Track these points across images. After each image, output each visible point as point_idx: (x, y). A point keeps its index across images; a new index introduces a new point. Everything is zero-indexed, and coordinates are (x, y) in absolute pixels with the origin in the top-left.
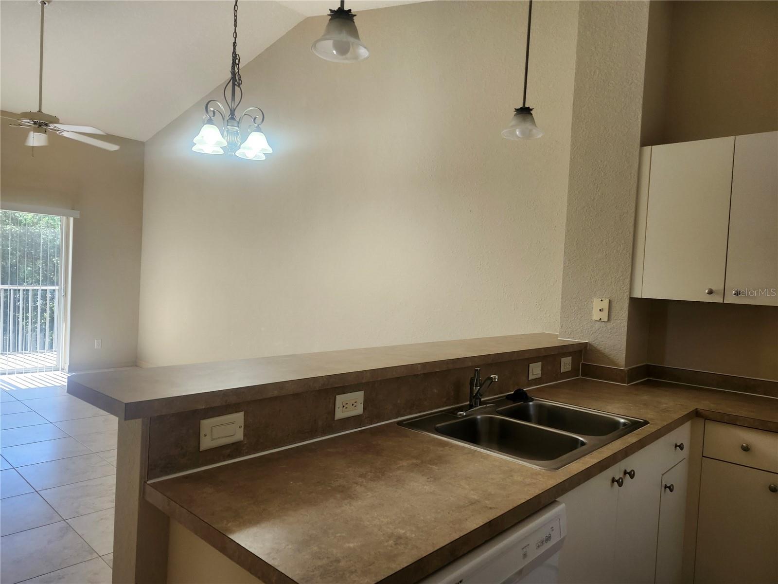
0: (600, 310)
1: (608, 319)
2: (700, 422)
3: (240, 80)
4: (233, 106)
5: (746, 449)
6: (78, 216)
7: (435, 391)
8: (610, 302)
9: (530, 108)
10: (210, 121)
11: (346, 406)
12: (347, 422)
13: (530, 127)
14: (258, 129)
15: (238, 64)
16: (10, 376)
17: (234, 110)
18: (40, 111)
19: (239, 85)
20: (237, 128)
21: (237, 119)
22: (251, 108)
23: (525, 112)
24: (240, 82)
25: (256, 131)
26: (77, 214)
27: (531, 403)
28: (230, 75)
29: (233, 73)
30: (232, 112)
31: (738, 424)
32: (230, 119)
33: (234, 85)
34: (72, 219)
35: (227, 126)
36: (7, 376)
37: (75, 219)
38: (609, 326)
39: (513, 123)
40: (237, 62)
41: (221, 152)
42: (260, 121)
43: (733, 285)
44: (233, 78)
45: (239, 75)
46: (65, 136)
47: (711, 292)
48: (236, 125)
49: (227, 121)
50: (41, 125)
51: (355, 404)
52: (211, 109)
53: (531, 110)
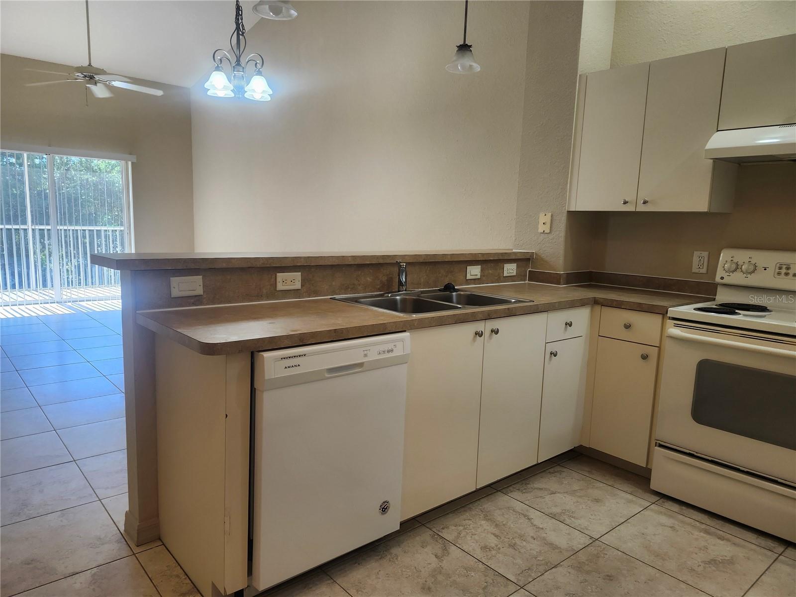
0: (544, 223)
1: (550, 230)
2: (598, 308)
3: (243, 29)
4: (238, 53)
5: (628, 327)
6: (135, 161)
7: (369, 279)
8: (552, 216)
9: (469, 45)
10: (217, 69)
11: (285, 281)
12: (286, 293)
14: (259, 73)
15: (242, 15)
16: (88, 302)
17: (240, 56)
18: (90, 65)
19: (243, 34)
20: (243, 73)
21: (243, 65)
22: (252, 55)
23: (464, 48)
24: (244, 31)
25: (257, 75)
26: (135, 158)
27: (454, 294)
28: (235, 26)
29: (237, 24)
30: (238, 61)
31: (623, 307)
32: (236, 65)
33: (238, 35)
34: (130, 163)
35: (234, 71)
36: (85, 302)
37: (133, 164)
38: (551, 236)
39: (455, 58)
40: (240, 13)
41: (232, 95)
42: (261, 65)
43: (643, 196)
44: (238, 28)
45: (243, 25)
46: (114, 85)
47: (625, 202)
48: (242, 71)
49: (234, 67)
50: (92, 78)
51: (293, 281)
52: (218, 57)
53: (470, 46)
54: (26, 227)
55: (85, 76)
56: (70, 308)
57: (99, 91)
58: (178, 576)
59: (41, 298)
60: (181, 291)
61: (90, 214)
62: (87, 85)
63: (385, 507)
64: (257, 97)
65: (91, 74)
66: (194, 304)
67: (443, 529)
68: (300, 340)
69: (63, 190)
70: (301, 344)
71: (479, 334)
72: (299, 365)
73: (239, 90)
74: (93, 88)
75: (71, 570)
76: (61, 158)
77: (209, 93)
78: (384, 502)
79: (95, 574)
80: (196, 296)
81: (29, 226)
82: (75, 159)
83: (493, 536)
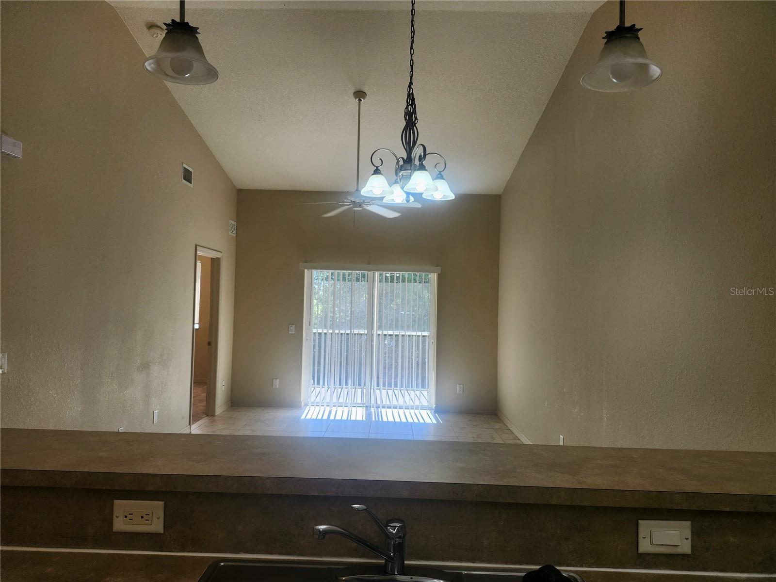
6: (440, 273)
11: (131, 516)
26: (439, 269)
30: (408, 161)
34: (436, 275)
51: (147, 517)
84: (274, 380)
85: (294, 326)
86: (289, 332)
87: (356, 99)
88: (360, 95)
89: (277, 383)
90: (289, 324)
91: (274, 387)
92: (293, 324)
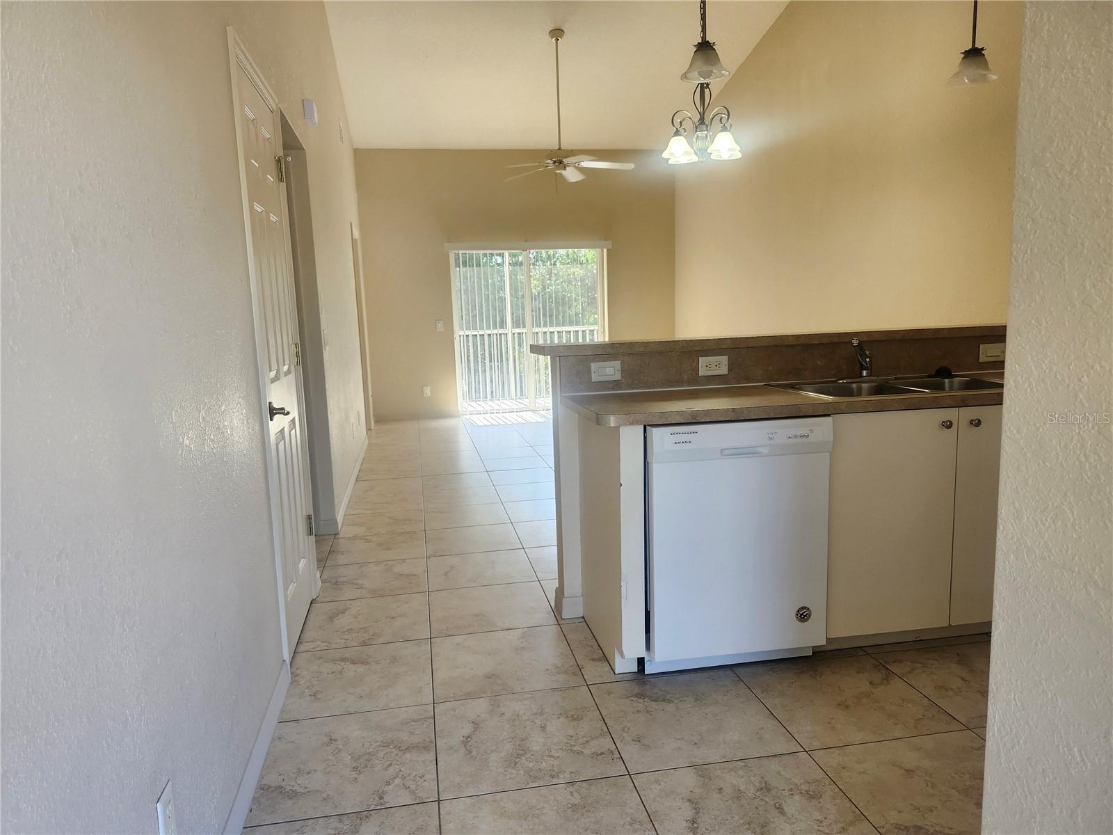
4: (702, 109)
6: (610, 247)
9: (979, 48)
10: (678, 133)
11: (709, 366)
12: (710, 379)
13: (984, 72)
14: (724, 129)
17: (704, 112)
18: (560, 147)
19: (708, 87)
20: (706, 132)
21: (707, 123)
22: (717, 109)
23: (974, 54)
25: (722, 131)
26: (609, 244)
30: (702, 121)
32: (699, 125)
34: (605, 250)
35: (696, 131)
37: (608, 251)
42: (726, 120)
46: (584, 166)
48: (705, 129)
49: (696, 127)
50: (561, 162)
51: (718, 366)
52: (677, 120)
53: (982, 49)
54: (507, 332)
55: (555, 162)
56: (543, 416)
57: (571, 175)
58: (592, 646)
59: (517, 407)
60: (601, 376)
61: (576, 314)
62: (557, 171)
63: (804, 614)
64: (726, 156)
65: (560, 157)
66: (613, 389)
67: (894, 662)
68: (692, 417)
69: (548, 288)
70: (694, 421)
71: (948, 425)
72: (690, 442)
73: (702, 152)
74: (564, 172)
75: (507, 626)
76: (547, 252)
77: (670, 162)
78: (802, 608)
79: (525, 632)
80: (615, 381)
81: (510, 330)
82: (562, 252)
83: (960, 680)
84: (424, 388)
85: (442, 322)
86: (436, 329)
87: (552, 38)
88: (557, 33)
89: (427, 391)
90: (436, 320)
91: (425, 395)
92: (440, 320)
